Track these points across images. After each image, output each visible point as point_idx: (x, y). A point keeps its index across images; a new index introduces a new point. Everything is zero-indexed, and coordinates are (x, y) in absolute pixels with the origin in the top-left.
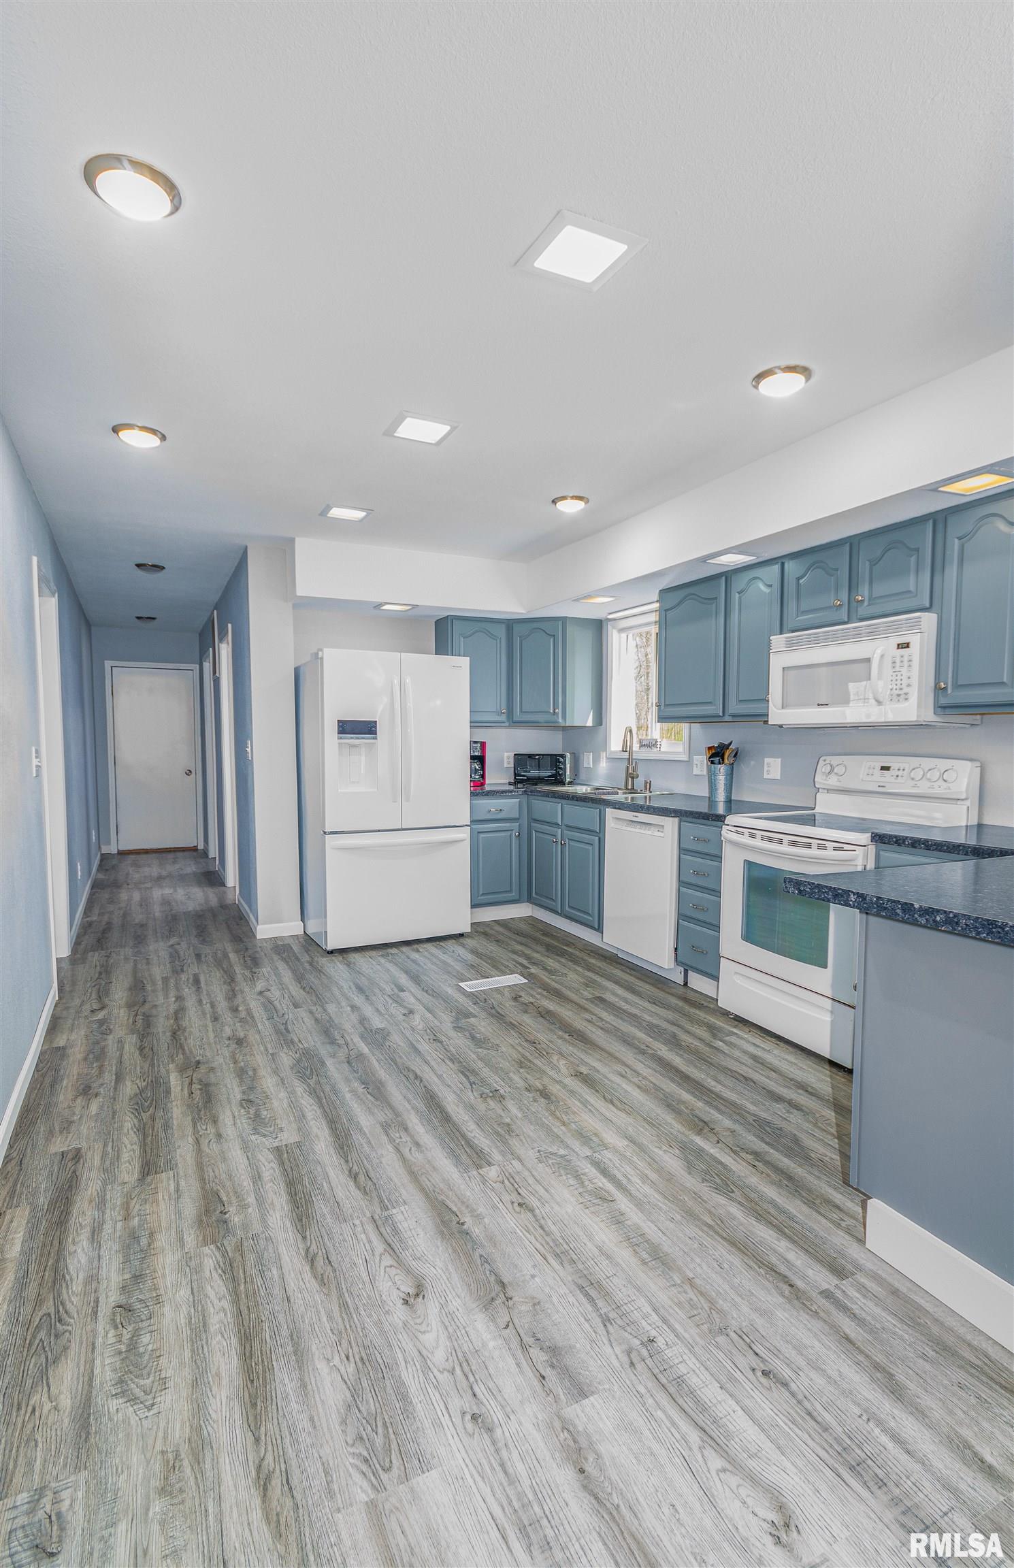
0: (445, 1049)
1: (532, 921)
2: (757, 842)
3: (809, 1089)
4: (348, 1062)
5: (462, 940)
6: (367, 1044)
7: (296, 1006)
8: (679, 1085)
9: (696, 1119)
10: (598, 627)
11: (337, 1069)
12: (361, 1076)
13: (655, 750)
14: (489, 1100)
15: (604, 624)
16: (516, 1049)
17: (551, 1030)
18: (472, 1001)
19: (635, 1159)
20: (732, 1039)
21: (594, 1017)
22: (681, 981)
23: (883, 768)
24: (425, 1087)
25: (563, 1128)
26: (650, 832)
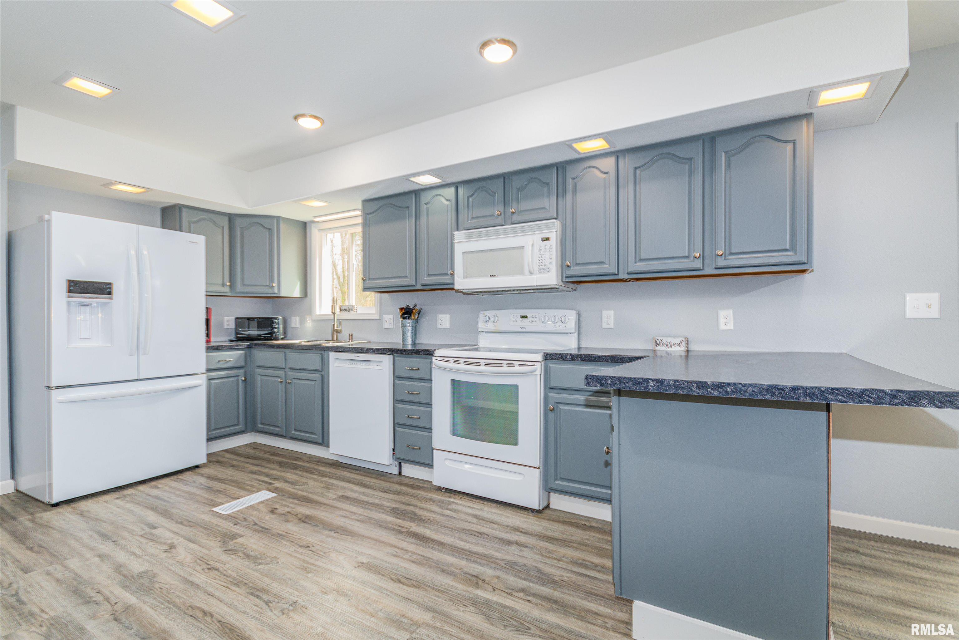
0: (225, 575)
1: (254, 446)
2: (462, 366)
3: (522, 530)
4: (116, 619)
5: (198, 470)
6: (133, 593)
7: (26, 570)
8: (440, 551)
9: (468, 576)
10: (304, 226)
11: (103, 631)
12: (138, 631)
13: (352, 312)
14: (292, 614)
15: (308, 225)
16: (295, 557)
17: (317, 532)
18: (233, 523)
19: (446, 627)
20: (452, 506)
21: (346, 513)
22: (396, 472)
23: (523, 317)
24: (219, 621)
25: (372, 619)
26: (370, 367)
